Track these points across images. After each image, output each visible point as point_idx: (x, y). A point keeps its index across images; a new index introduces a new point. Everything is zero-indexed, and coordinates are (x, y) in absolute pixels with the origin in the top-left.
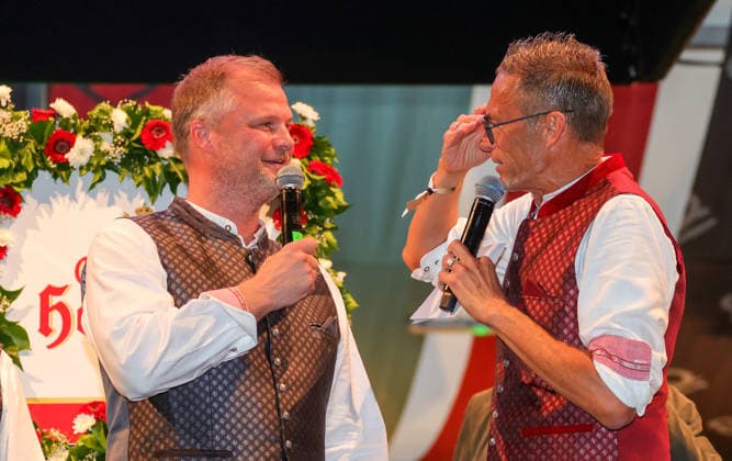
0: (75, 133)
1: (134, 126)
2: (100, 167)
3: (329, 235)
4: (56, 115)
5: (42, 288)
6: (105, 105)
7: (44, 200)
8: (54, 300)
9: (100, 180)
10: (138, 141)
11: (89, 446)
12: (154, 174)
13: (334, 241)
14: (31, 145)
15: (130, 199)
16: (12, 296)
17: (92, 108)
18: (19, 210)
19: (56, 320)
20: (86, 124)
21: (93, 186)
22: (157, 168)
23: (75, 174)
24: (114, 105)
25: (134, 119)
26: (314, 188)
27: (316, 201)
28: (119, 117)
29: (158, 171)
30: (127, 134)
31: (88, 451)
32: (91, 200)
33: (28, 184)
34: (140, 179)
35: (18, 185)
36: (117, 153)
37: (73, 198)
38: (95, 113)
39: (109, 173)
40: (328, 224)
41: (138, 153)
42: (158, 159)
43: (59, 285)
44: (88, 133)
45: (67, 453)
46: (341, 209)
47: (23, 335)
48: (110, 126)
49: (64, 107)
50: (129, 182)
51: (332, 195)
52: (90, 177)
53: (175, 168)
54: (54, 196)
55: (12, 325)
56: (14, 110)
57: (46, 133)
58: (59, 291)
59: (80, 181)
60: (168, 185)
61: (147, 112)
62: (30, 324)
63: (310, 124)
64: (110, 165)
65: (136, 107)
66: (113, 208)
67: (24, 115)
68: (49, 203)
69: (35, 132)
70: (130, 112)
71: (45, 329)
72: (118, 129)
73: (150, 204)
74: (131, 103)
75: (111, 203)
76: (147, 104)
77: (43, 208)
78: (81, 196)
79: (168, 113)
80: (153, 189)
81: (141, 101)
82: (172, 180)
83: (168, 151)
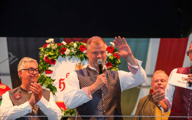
0: (66, 48)
1: (78, 47)
2: (71, 55)
4: (63, 44)
5: (60, 79)
6: (72, 43)
7: (60, 61)
8: (62, 82)
9: (71, 57)
10: (79, 50)
11: (69, 111)
12: (82, 56)
14: (58, 50)
15: (77, 61)
16: (54, 81)
17: (70, 43)
18: (55, 63)
19: (62, 85)
20: (69, 46)
21: (70, 59)
22: (83, 55)
23: (66, 56)
24: (74, 42)
25: (78, 45)
26: (114, 59)
27: (114, 62)
28: (75, 45)
29: (83, 56)
30: (77, 48)
31: (68, 112)
32: (69, 61)
33: (57, 58)
34: (79, 57)
35: (55, 58)
36: (75, 52)
37: (66, 61)
38: (70, 44)
39: (73, 56)
40: (117, 67)
41: (79, 52)
42: (83, 53)
43: (63, 78)
44: (69, 48)
45: (64, 112)
46: (120, 63)
47: (56, 89)
48: (73, 47)
49: (64, 43)
50: (77, 58)
51: (118, 61)
52: (69, 57)
54: (62, 61)
55: (54, 86)
56: (55, 43)
57: (61, 48)
58: (63, 80)
59: (67, 58)
60: (85, 59)
61: (81, 44)
62: (57, 86)
63: (113, 46)
64: (73, 55)
65: (78, 43)
67: (56, 44)
68: (61, 62)
69: (58, 48)
70: (77, 44)
71: (60, 87)
72: (75, 47)
73: (81, 62)
74: (78, 42)
75: (73, 62)
76: (81, 42)
77: (60, 63)
78: (68, 61)
79: (85, 44)
80: (82, 59)
81: (79, 42)
82: (86, 57)
83: (85, 52)
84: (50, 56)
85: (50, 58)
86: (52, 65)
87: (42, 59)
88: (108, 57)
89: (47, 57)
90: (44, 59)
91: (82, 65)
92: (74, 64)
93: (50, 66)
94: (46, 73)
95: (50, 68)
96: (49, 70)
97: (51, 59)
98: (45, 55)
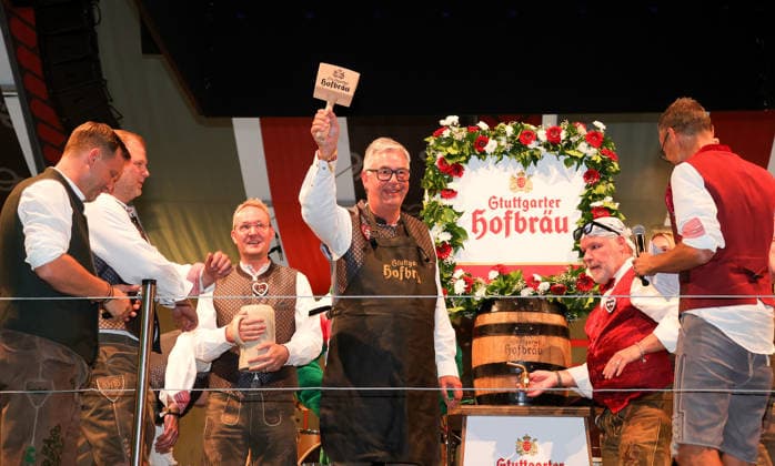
0: (489, 137)
1: (516, 133)
2: (501, 153)
3: (611, 185)
4: (479, 129)
5: (473, 210)
6: (502, 124)
7: (474, 169)
8: (479, 217)
9: (500, 160)
10: (518, 140)
11: (496, 285)
12: (526, 156)
13: (613, 187)
14: (468, 143)
15: (515, 168)
16: (460, 214)
17: (496, 125)
18: (462, 174)
19: (480, 226)
20: (494, 133)
21: (497, 162)
23: (488, 157)
24: (507, 124)
25: (516, 130)
26: (603, 162)
27: (604, 168)
28: (509, 129)
29: (528, 154)
30: (513, 137)
31: (496, 288)
32: (496, 169)
33: (466, 162)
34: (519, 158)
35: (462, 162)
36: (508, 147)
37: (488, 168)
38: (497, 128)
39: (505, 156)
40: (610, 180)
41: (518, 147)
42: (528, 149)
43: (481, 209)
44: (495, 137)
46: (617, 172)
47: (465, 233)
48: (505, 134)
49: (483, 126)
50: (514, 160)
51: (613, 165)
52: (496, 158)
53: (535, 153)
54: (479, 168)
55: (460, 229)
56: (461, 127)
57: (475, 138)
58: (481, 212)
59: (490, 160)
60: (532, 162)
61: (522, 127)
62: (468, 227)
63: (602, 131)
64: (505, 153)
65: (517, 125)
66: (506, 174)
67: (464, 129)
68: (477, 171)
69: (469, 137)
70: (514, 127)
71: (475, 230)
72: (509, 135)
74: (515, 123)
75: (506, 170)
76: (523, 123)
77: (474, 173)
78: (491, 167)
79: (533, 127)
80: (525, 163)
81: (520, 122)
82: (535, 159)
83: (533, 145)
84: (449, 156)
85: (450, 162)
86: (455, 178)
87: (432, 165)
88: (590, 158)
89: (442, 161)
90: (436, 164)
91: (526, 177)
92: (508, 175)
93: (450, 180)
94: (442, 197)
95: (450, 186)
96: (448, 190)
97: (453, 164)
98: (440, 155)
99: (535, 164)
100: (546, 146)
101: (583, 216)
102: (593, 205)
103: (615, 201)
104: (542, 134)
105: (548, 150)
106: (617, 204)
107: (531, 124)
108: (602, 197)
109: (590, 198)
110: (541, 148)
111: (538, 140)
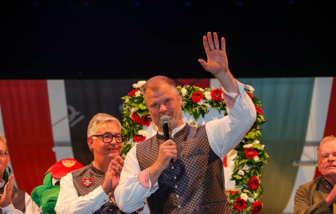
1: (189, 94)
3: (258, 132)
6: (179, 87)
10: (191, 99)
12: (196, 111)
13: (260, 133)
15: (188, 119)
18: (149, 124)
22: (197, 109)
24: (182, 87)
25: (189, 91)
28: (184, 91)
30: (187, 97)
34: (192, 112)
40: (258, 128)
41: (191, 104)
42: (198, 105)
46: (263, 122)
50: (188, 114)
51: (260, 117)
53: (203, 109)
60: (201, 115)
61: (193, 89)
63: (251, 92)
65: (190, 87)
70: (187, 89)
72: (184, 95)
73: (195, 121)
74: (188, 86)
76: (194, 86)
79: (201, 89)
80: (196, 116)
81: (192, 85)
82: (203, 113)
83: (201, 103)
84: (140, 111)
85: (140, 115)
86: (144, 126)
87: (128, 117)
89: (135, 114)
90: (130, 116)
93: (140, 128)
94: (134, 141)
95: (141, 132)
96: (139, 136)
97: (143, 117)
98: (133, 110)
99: (203, 116)
100: (211, 103)
101: (238, 154)
102: (245, 146)
103: (261, 143)
104: (208, 95)
105: (213, 106)
106: (263, 146)
107: (200, 87)
108: (252, 140)
109: (243, 141)
110: (208, 105)
111: (204, 98)
